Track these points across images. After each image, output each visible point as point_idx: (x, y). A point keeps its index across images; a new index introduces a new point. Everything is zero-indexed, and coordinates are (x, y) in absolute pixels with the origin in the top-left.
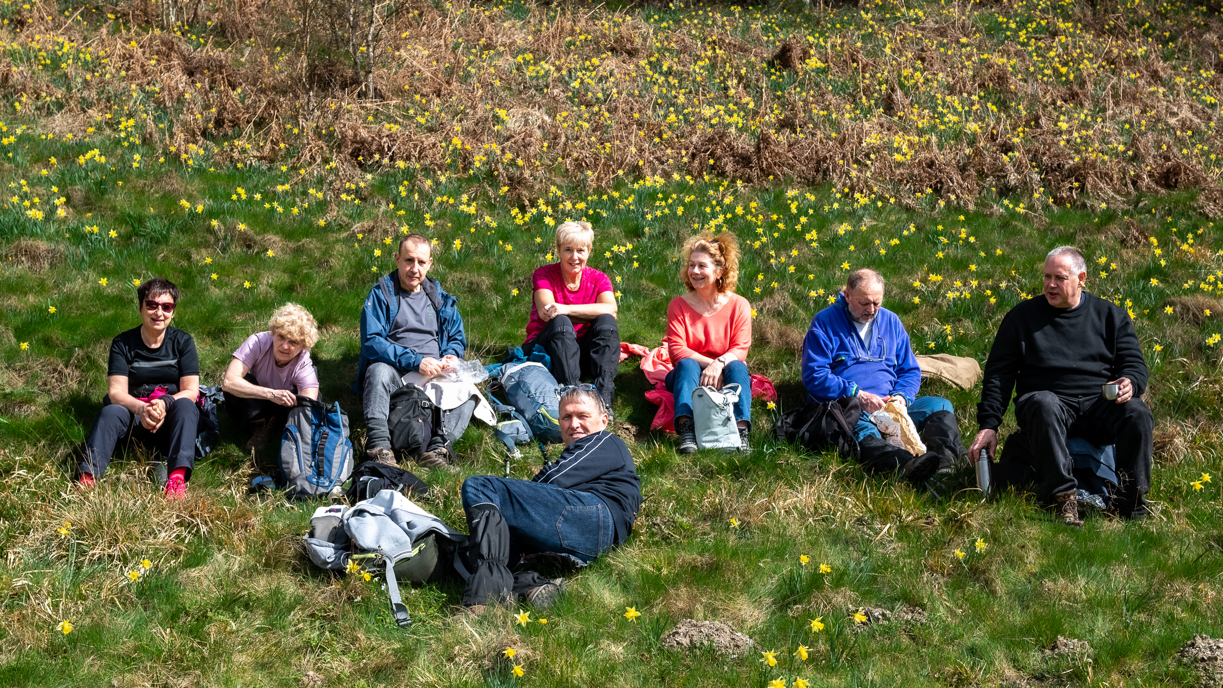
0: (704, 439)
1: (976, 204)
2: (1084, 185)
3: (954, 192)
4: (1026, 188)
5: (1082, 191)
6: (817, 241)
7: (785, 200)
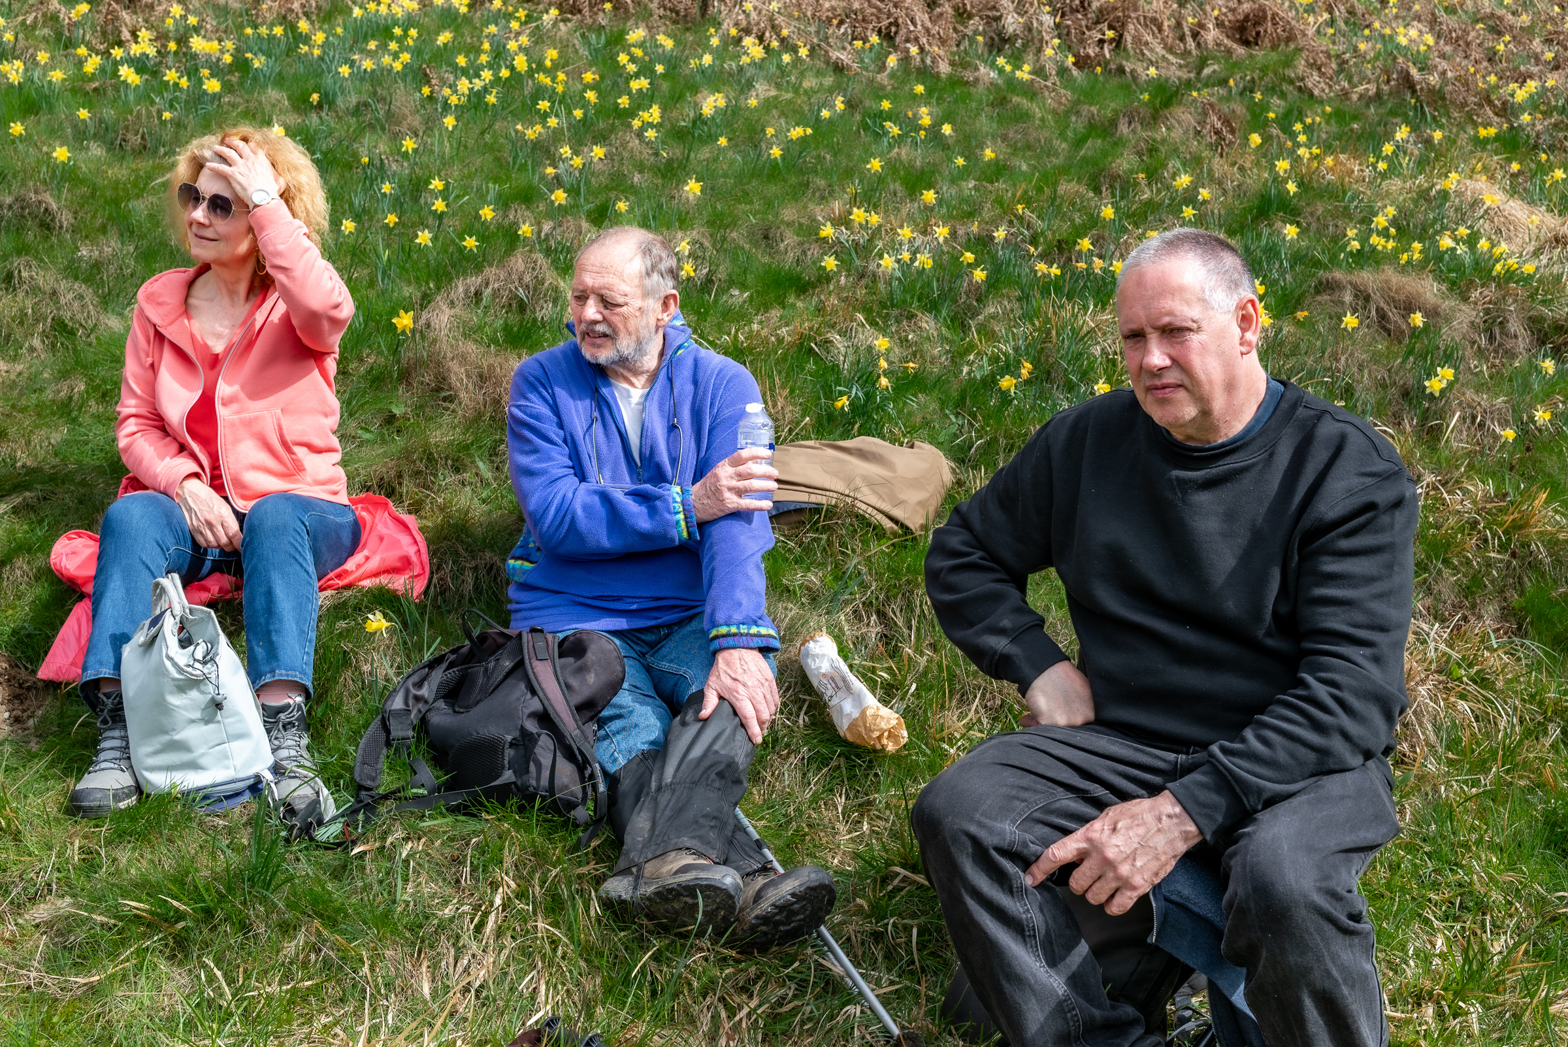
0: (153, 761)
1: (952, 64)
2: (1121, 36)
3: (916, 39)
4: (1031, 40)
5: (1118, 46)
6: (657, 127)
7: (626, 48)
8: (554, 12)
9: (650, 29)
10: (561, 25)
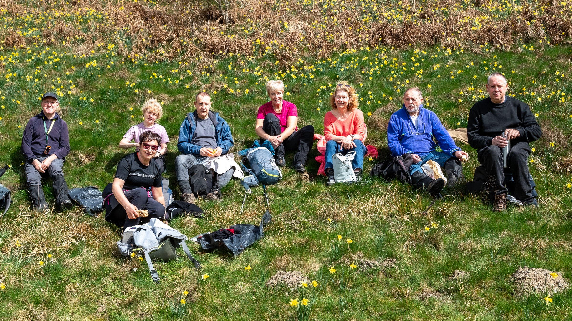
0: (338, 178)
1: (511, 48)
3: (500, 43)
6: (422, 75)
7: (413, 55)
8: (393, 48)
9: (420, 49)
10: (395, 51)
